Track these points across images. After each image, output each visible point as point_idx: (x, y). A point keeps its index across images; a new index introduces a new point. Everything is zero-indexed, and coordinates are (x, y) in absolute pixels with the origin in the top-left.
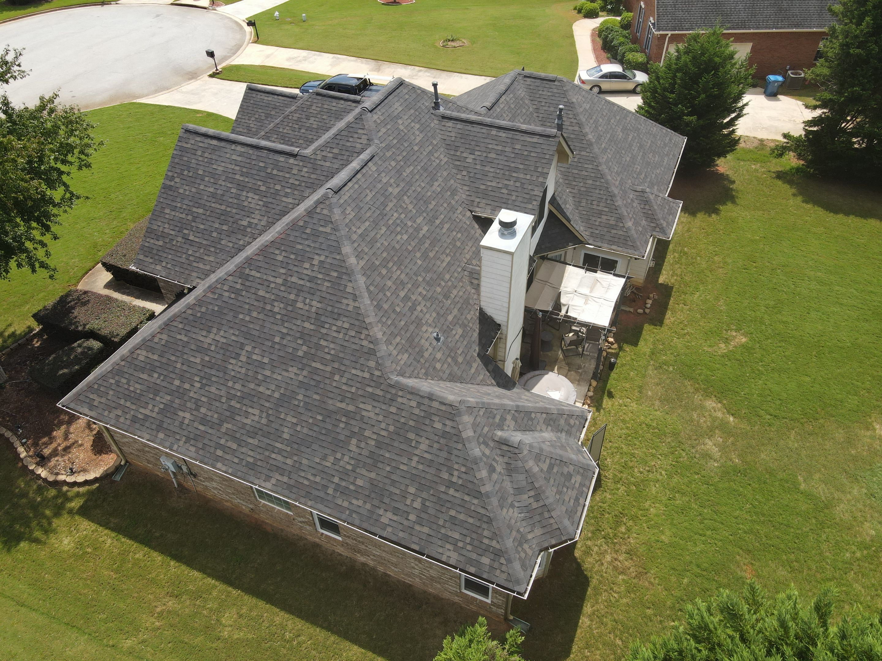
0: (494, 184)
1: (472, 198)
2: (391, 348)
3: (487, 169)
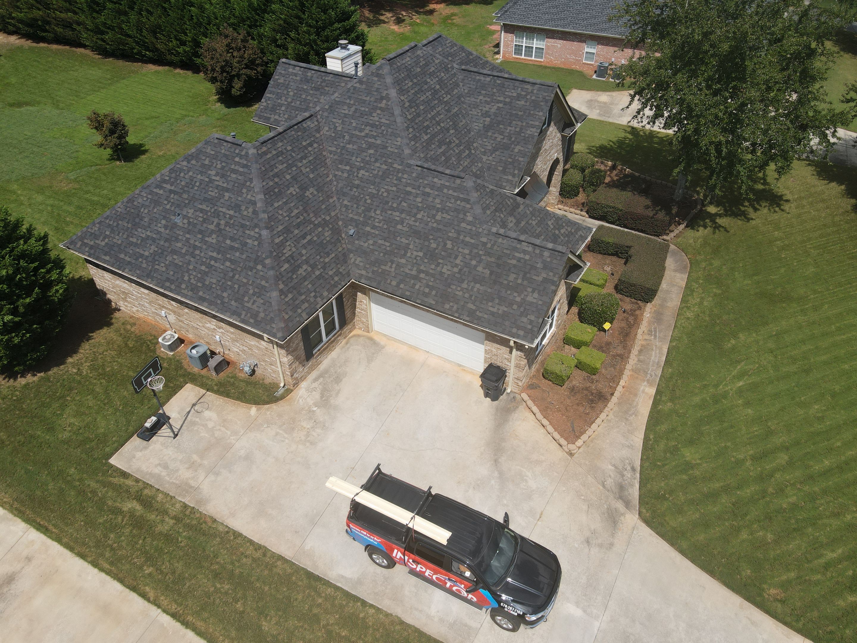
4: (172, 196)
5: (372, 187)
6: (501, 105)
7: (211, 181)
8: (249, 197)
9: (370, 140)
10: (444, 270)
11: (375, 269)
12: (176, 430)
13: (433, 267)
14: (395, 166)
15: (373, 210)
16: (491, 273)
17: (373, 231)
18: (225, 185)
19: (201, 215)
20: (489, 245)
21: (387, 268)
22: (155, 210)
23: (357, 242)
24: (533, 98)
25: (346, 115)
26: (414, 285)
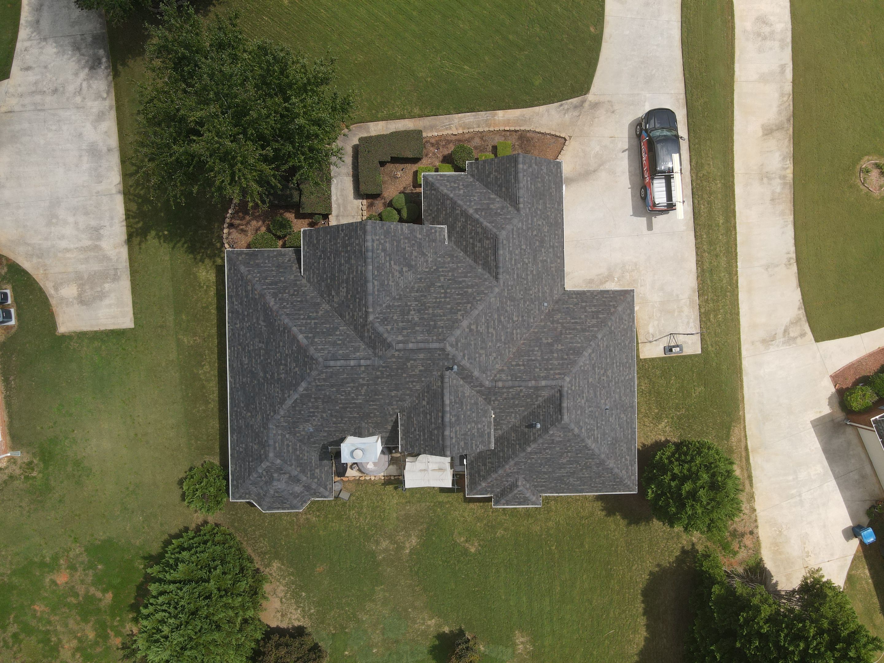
0: (415, 422)
1: (406, 411)
2: (282, 419)
3: (421, 415)
5: (520, 305)
6: (392, 262)
10: (546, 230)
11: (556, 278)
12: (669, 337)
13: (546, 238)
14: (506, 295)
15: (531, 297)
16: (541, 199)
17: (540, 290)
20: (529, 206)
21: (554, 269)
22: (607, 431)
23: (548, 299)
25: (486, 355)
26: (556, 247)
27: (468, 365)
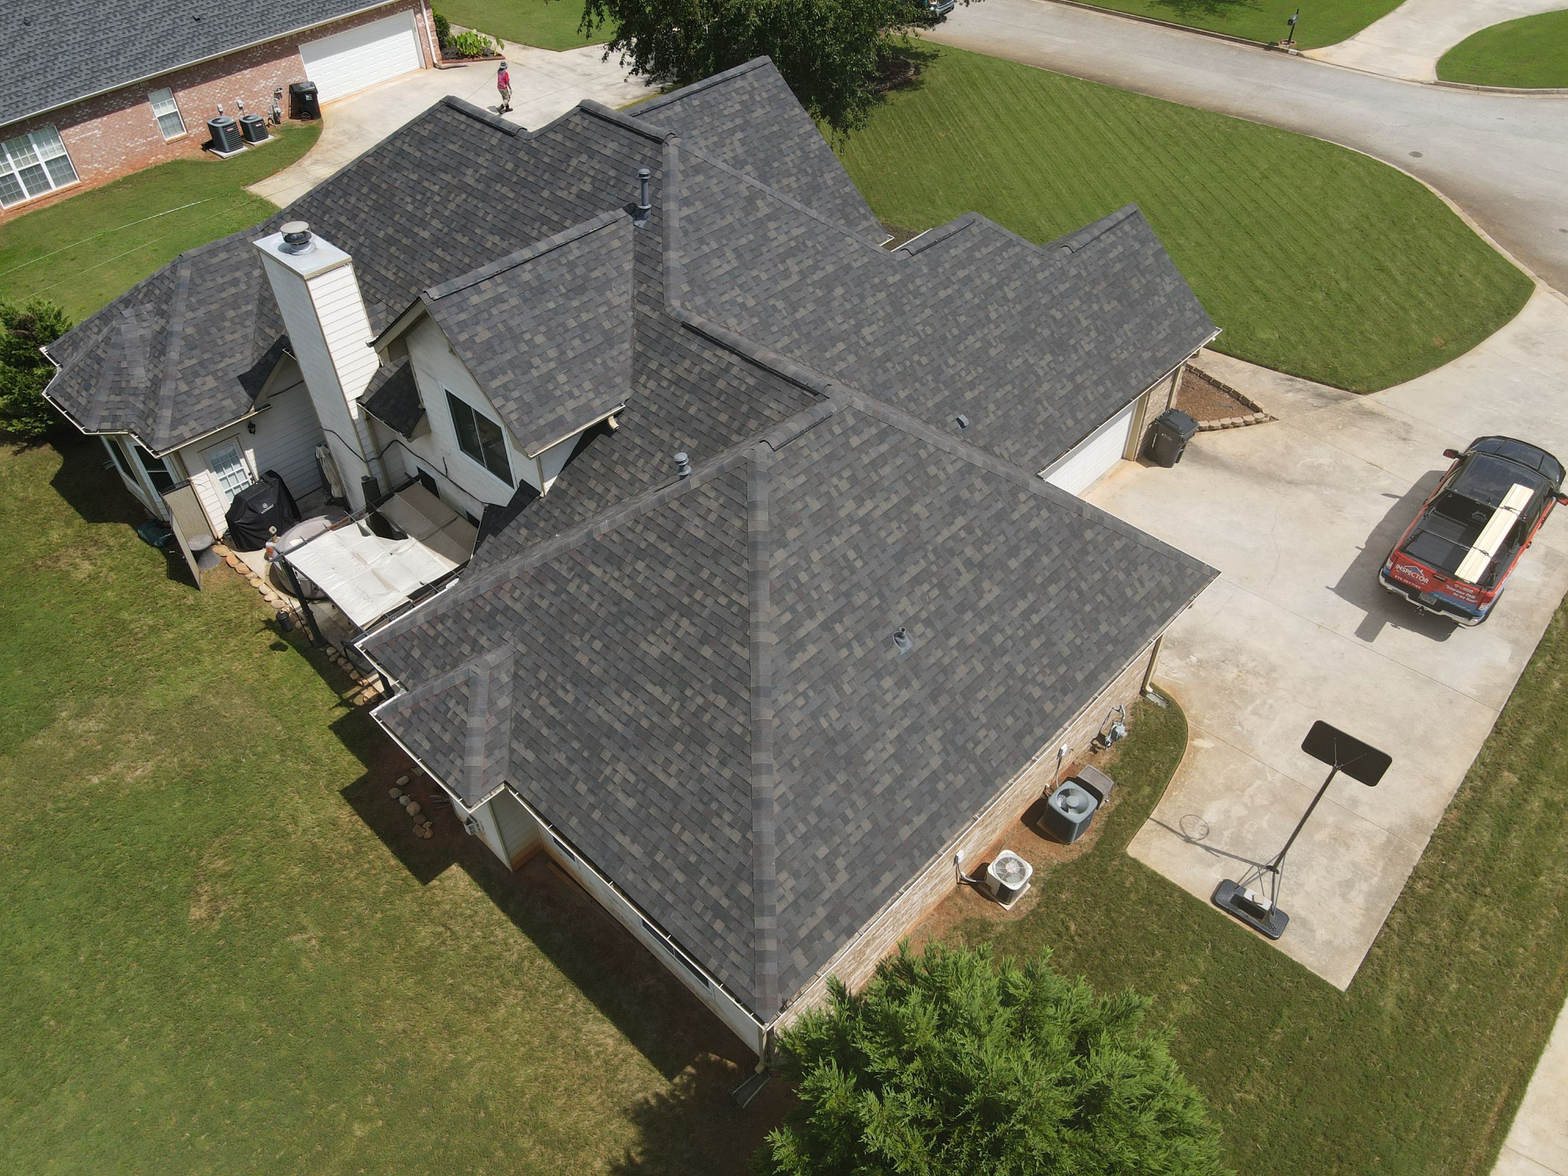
4: (839, 628)
5: (903, 338)
7: (865, 522)
8: (950, 469)
9: (815, 277)
10: (1087, 348)
11: (1036, 432)
12: (1255, 871)
13: (1074, 357)
14: (891, 280)
15: (944, 367)
16: (1120, 301)
17: (976, 392)
18: (895, 499)
19: (926, 587)
20: (1084, 274)
21: (1044, 415)
22: (847, 689)
23: (980, 427)
24: (765, 95)
26: (1086, 398)
27: (675, 223)
